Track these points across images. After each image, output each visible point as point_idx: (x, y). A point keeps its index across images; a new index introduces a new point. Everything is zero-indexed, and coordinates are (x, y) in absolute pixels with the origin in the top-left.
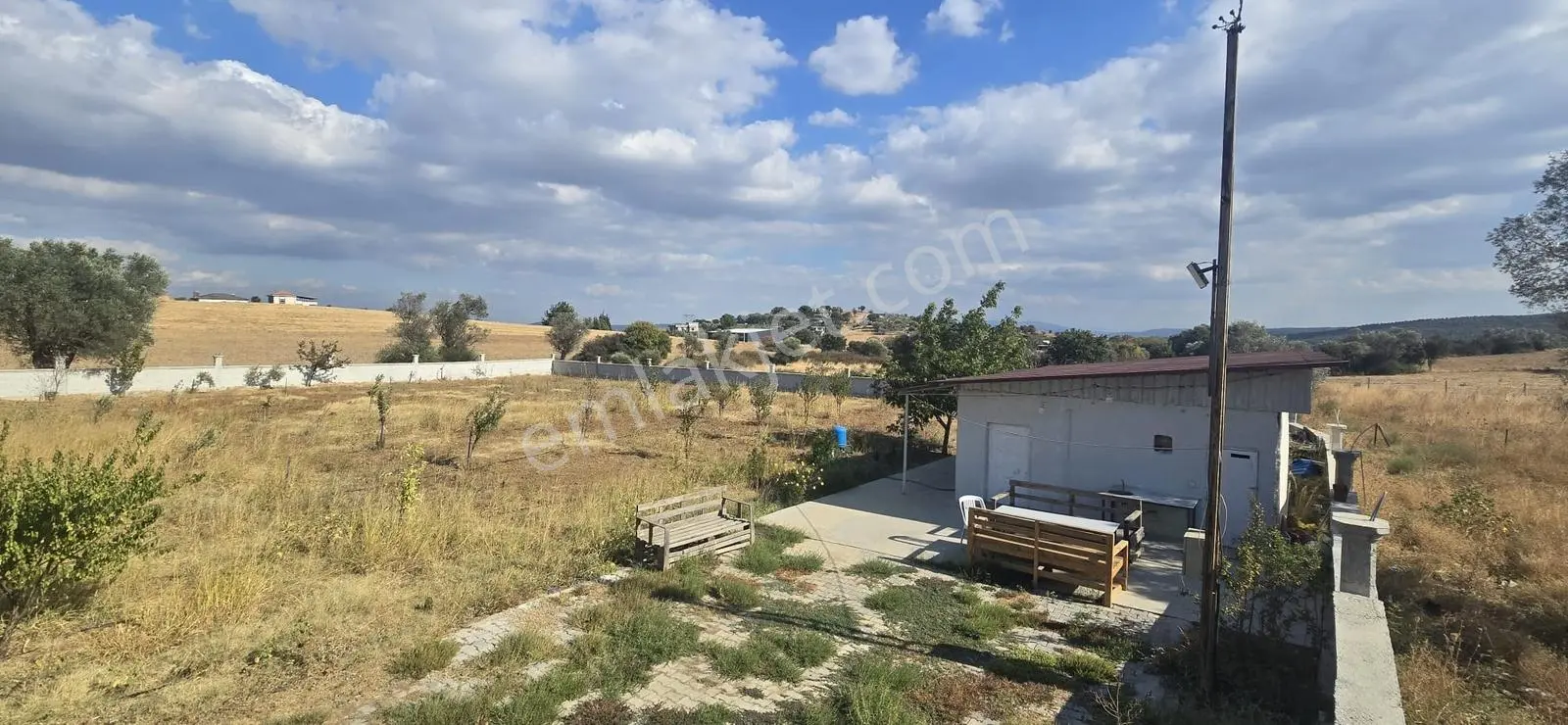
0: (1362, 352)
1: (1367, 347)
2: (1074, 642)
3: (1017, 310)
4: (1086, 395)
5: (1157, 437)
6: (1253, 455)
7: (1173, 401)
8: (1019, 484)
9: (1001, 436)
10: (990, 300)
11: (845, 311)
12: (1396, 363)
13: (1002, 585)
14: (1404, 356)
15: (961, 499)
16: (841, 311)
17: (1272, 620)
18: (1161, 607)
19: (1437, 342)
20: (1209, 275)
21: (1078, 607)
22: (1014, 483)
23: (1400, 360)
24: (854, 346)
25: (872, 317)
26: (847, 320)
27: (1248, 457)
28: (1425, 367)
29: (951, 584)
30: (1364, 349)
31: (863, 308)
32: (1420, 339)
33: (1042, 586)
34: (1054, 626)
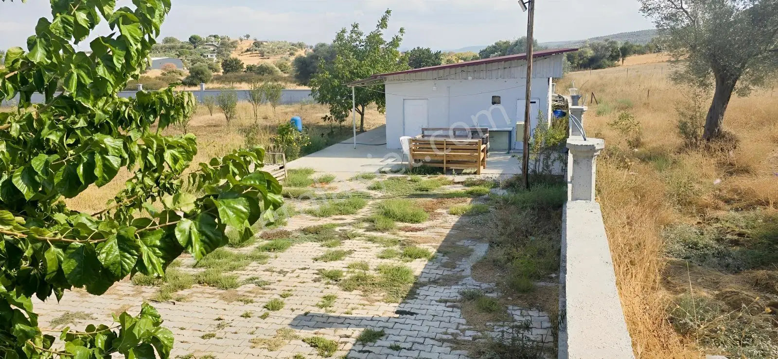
0: (589, 55)
1: (592, 52)
2: (468, 185)
3: (401, 30)
4: (457, 77)
5: (493, 97)
6: (537, 101)
7: (501, 77)
8: (426, 129)
9: (410, 106)
10: (383, 24)
11: (232, 39)
12: (606, 60)
13: (429, 174)
14: (611, 56)
15: (401, 139)
16: (229, 40)
17: (547, 163)
18: (500, 171)
19: (627, 46)
20: (527, 5)
21: (467, 176)
22: (423, 130)
23: (608, 59)
24: (250, 68)
25: (257, 44)
26: (235, 47)
27: (535, 102)
28: (620, 62)
29: (405, 177)
30: (590, 53)
31: (248, 36)
32: (620, 44)
33: (449, 171)
34: (459, 183)
